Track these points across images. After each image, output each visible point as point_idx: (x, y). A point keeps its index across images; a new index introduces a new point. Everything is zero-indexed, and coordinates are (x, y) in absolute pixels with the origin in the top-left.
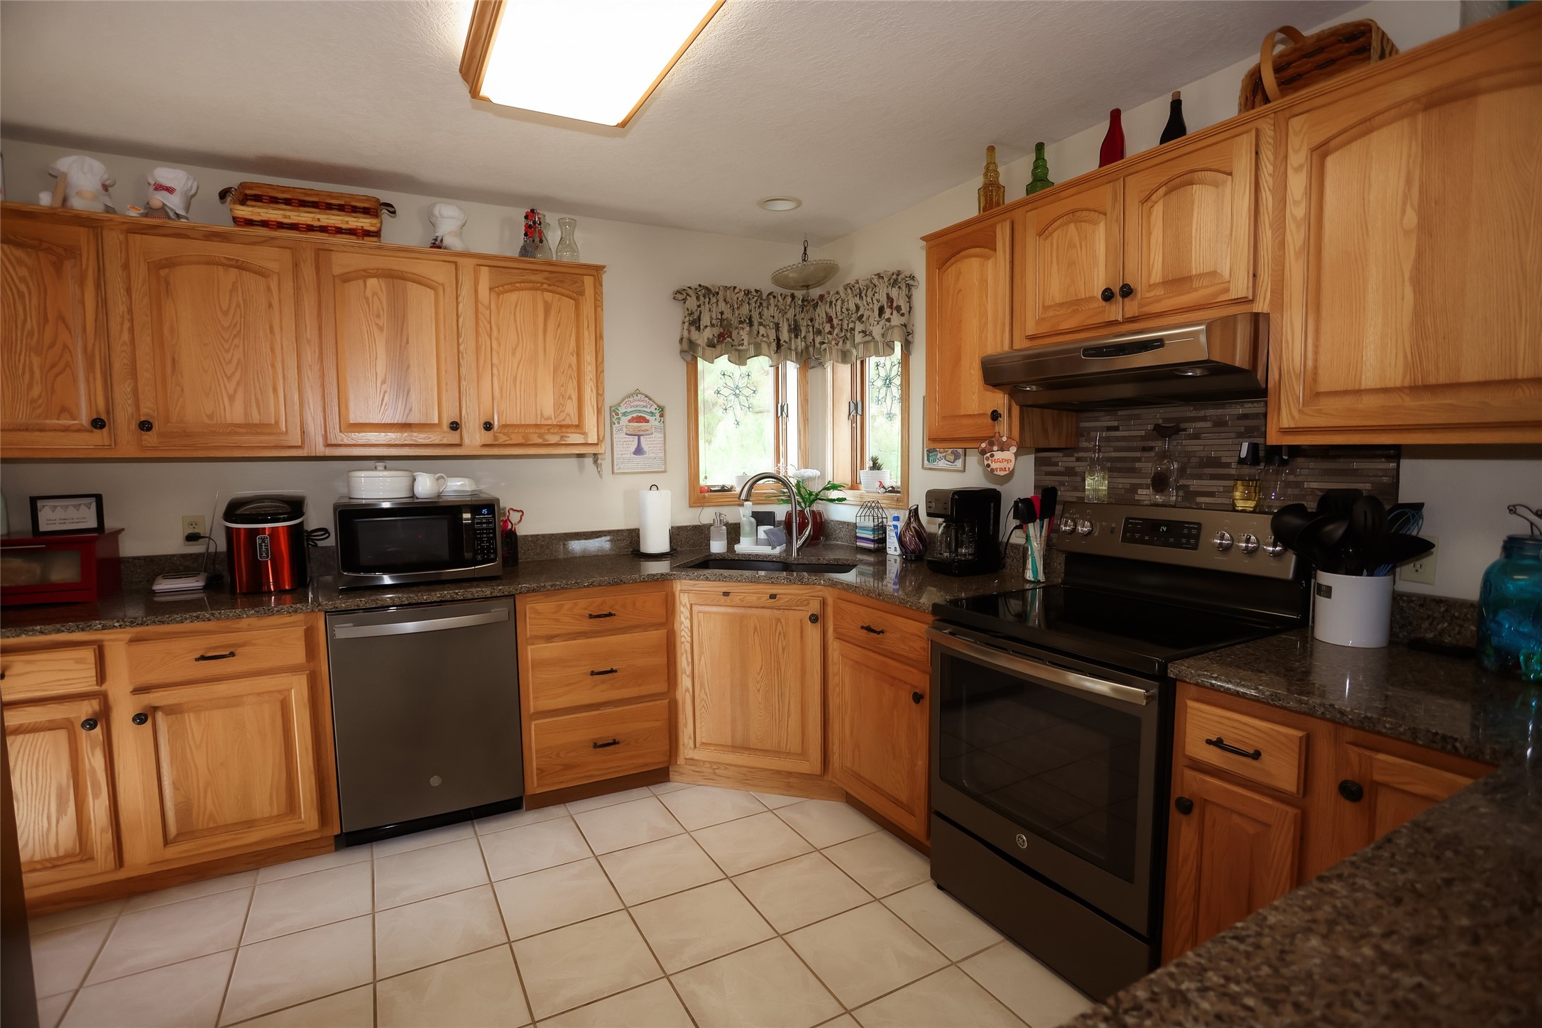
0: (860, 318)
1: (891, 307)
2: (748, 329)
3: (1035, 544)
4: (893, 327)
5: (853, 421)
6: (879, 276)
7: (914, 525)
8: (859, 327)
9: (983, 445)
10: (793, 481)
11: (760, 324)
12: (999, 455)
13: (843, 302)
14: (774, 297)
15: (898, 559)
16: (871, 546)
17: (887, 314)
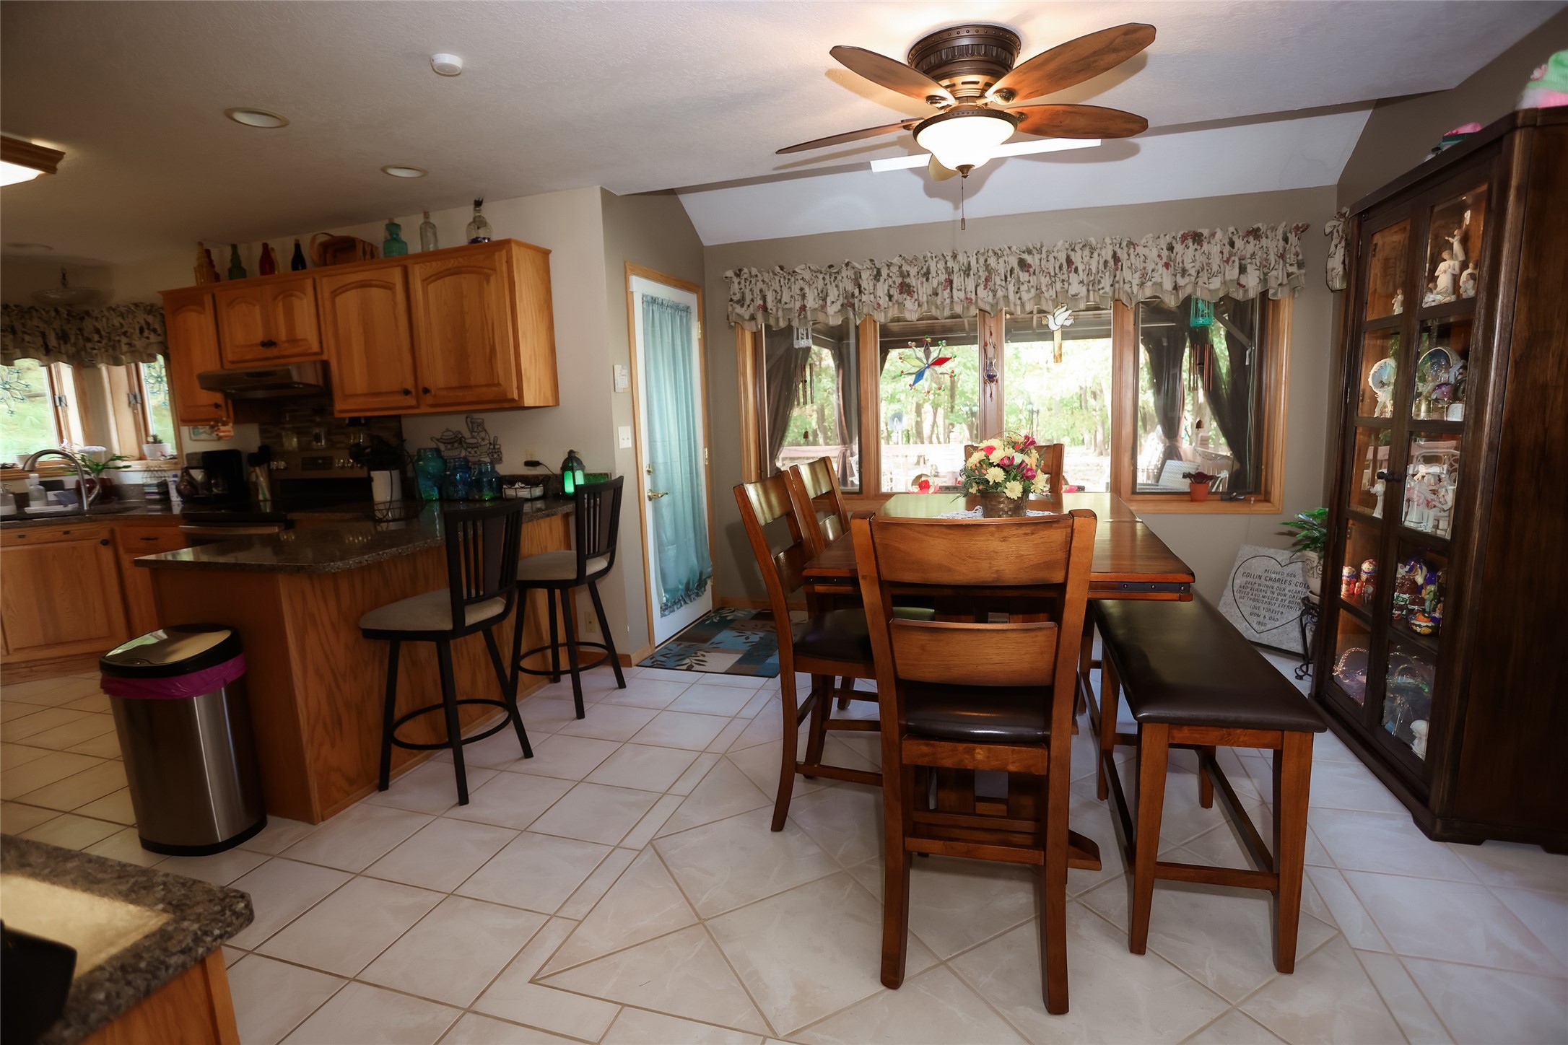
0: (125, 334)
1: (149, 328)
2: (11, 336)
3: (262, 479)
4: (151, 344)
5: (134, 409)
6: (136, 305)
7: (186, 478)
8: (124, 340)
9: (212, 423)
10: (78, 456)
11: (24, 333)
12: (222, 428)
13: (108, 319)
14: (37, 310)
15: (180, 503)
16: (157, 497)
17: (146, 333)
